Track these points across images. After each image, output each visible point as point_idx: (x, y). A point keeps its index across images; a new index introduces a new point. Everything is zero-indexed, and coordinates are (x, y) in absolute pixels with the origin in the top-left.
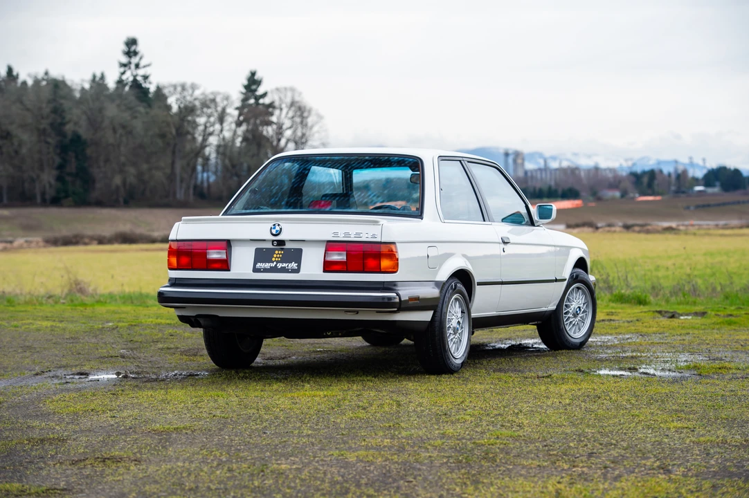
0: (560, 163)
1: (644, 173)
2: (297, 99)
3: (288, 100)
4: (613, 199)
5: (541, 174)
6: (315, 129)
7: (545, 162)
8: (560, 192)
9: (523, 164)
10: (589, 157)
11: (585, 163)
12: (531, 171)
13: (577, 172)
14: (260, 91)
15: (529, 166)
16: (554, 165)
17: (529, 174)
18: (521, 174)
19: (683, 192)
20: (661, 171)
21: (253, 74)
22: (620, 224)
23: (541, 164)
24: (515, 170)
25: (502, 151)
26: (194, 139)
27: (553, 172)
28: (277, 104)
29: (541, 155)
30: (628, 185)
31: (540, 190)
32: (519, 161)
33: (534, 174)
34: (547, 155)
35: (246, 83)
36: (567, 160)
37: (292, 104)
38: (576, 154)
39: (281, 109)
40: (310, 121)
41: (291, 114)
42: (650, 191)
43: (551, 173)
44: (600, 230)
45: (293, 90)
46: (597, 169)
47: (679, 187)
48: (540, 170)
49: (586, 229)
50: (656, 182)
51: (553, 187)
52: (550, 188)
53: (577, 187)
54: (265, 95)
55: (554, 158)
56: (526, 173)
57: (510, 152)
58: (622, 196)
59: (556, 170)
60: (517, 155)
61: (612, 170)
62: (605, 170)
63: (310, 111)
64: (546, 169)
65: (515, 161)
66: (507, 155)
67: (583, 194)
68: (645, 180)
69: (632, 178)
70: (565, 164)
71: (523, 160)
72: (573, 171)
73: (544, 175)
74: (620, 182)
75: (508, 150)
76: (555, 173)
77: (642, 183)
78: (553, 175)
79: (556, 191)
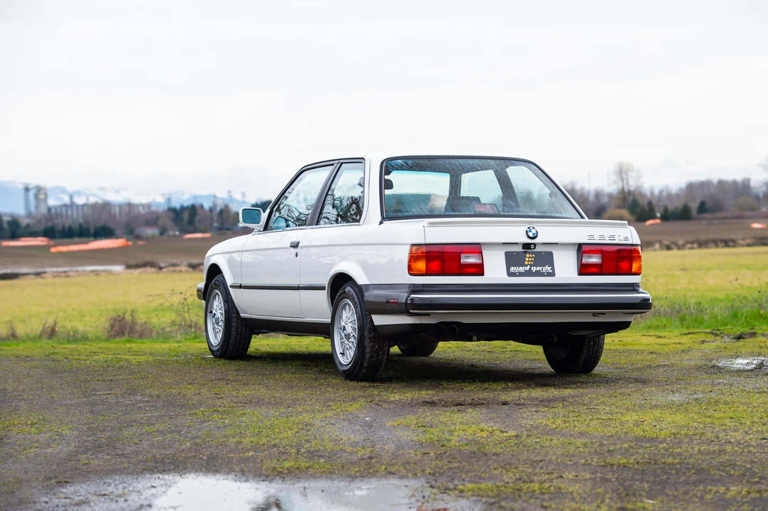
0: (88, 199)
1: (183, 208)
4: (153, 237)
5: (67, 211)
7: (71, 198)
8: (92, 231)
9: (46, 200)
10: (118, 191)
11: (116, 198)
12: (56, 207)
13: (109, 208)
15: (52, 202)
16: (80, 201)
17: (53, 211)
18: (43, 210)
19: (228, 229)
20: (202, 206)
22: (185, 263)
23: (66, 200)
24: (37, 207)
25: (21, 187)
27: (80, 208)
29: (63, 190)
30: (167, 221)
31: (70, 228)
32: (42, 196)
33: (59, 211)
34: (71, 189)
36: (95, 195)
38: (102, 189)
42: (191, 228)
43: (77, 210)
44: (164, 270)
46: (130, 205)
47: (222, 224)
48: (65, 206)
49: (148, 269)
50: (197, 218)
51: (84, 225)
52: (80, 225)
53: (111, 225)
55: (79, 193)
56: (49, 209)
57: (31, 186)
58: (162, 234)
59: (84, 205)
60: (39, 189)
61: (143, 205)
62: (138, 205)
64: (71, 205)
65: (36, 196)
66: (27, 189)
67: (118, 232)
68: (186, 216)
69: (173, 215)
70: (93, 200)
71: (46, 195)
72: (106, 206)
73: (70, 213)
74: (157, 219)
75: (29, 184)
76: (83, 209)
77: (182, 220)
78: (80, 212)
79: (88, 229)
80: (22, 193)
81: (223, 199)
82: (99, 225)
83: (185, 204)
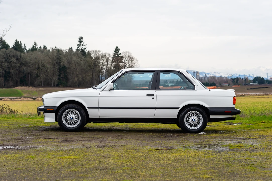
0: (210, 75)
1: (235, 78)
2: (130, 55)
3: (127, 55)
4: (226, 86)
5: (204, 78)
6: (136, 64)
7: (206, 75)
8: (210, 84)
9: (199, 75)
10: (219, 73)
11: (218, 75)
13: (215, 78)
14: (119, 53)
16: (208, 76)
17: (201, 78)
19: (247, 84)
20: (240, 78)
21: (117, 47)
23: (204, 75)
25: (193, 71)
26: (99, 67)
28: (124, 56)
29: (204, 73)
30: (230, 82)
32: (198, 74)
33: (202, 78)
34: (206, 73)
35: (115, 50)
36: (212, 74)
37: (129, 56)
38: (215, 73)
39: (125, 58)
40: (134, 62)
41: (128, 60)
42: (237, 84)
43: (207, 78)
45: (129, 52)
46: (221, 77)
47: (246, 83)
50: (239, 81)
51: (208, 83)
52: (207, 82)
53: (215, 83)
54: (121, 54)
55: (208, 74)
56: (200, 78)
57: (195, 72)
58: (229, 85)
59: (209, 77)
60: (197, 72)
61: (225, 77)
62: (224, 77)
63: (134, 59)
64: (206, 77)
65: (196, 74)
66: (194, 72)
67: (217, 85)
68: (236, 81)
69: (232, 80)
70: (212, 76)
71: (199, 74)
72: (214, 78)
73: (205, 79)
74: (228, 81)
75: (194, 71)
76: (209, 78)
77: (234, 81)
78: (208, 78)
79: (209, 83)
80: (193, 73)
81: (247, 76)
82: (212, 83)
83: (236, 77)
